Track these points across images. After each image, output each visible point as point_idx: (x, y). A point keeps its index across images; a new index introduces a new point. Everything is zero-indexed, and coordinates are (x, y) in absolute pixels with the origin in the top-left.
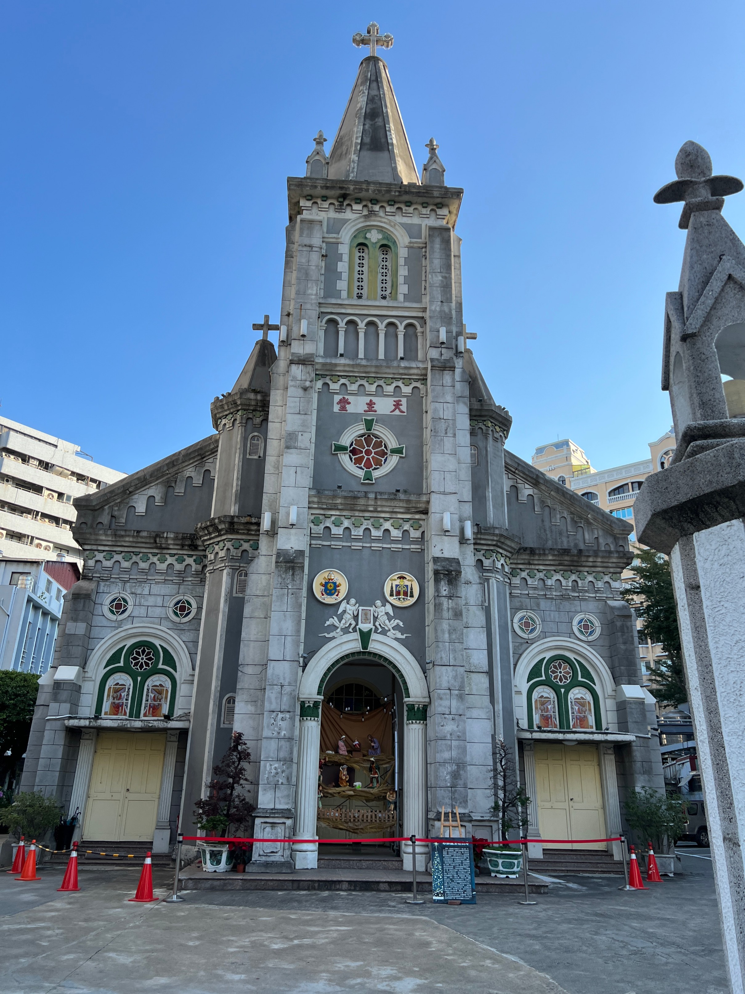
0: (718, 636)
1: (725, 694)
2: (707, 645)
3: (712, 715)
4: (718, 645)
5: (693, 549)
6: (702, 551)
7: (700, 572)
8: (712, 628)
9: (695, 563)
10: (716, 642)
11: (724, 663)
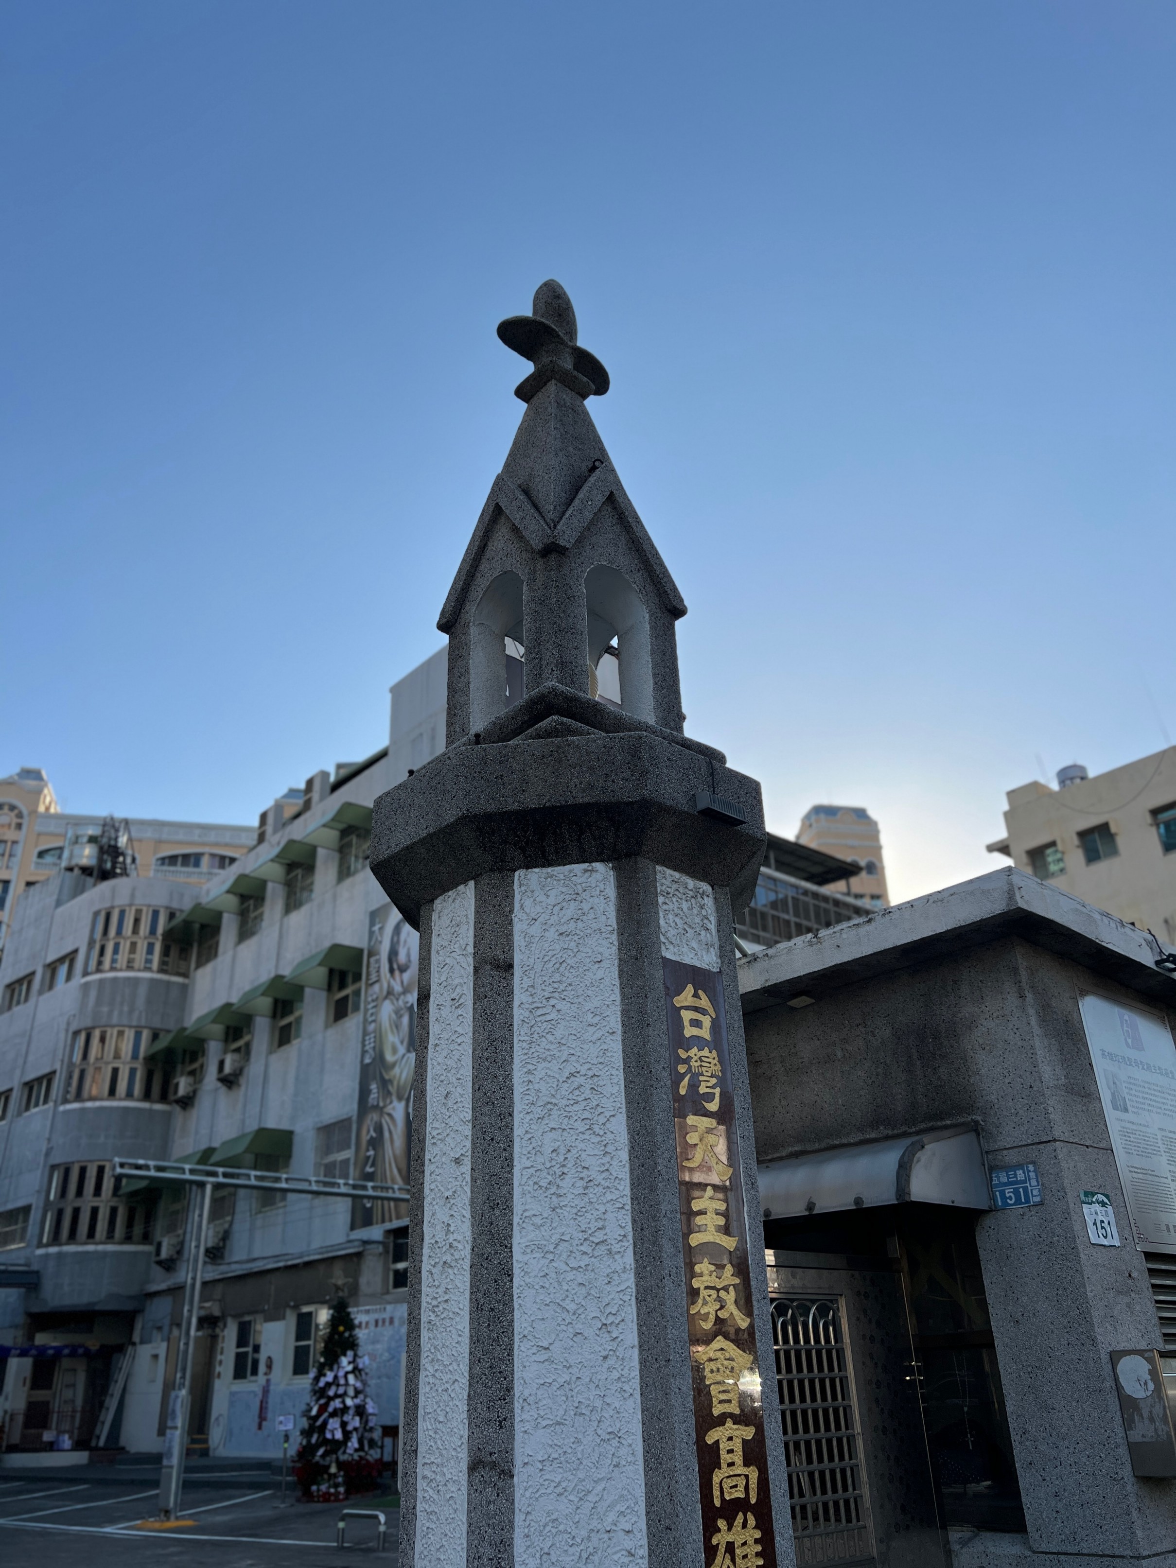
0: (534, 1061)
1: (532, 1170)
2: (509, 1076)
3: (497, 1212)
4: (531, 1077)
5: (509, 896)
6: (528, 903)
7: (518, 940)
8: (524, 1044)
9: (511, 923)
10: (529, 1072)
11: (538, 1111)
